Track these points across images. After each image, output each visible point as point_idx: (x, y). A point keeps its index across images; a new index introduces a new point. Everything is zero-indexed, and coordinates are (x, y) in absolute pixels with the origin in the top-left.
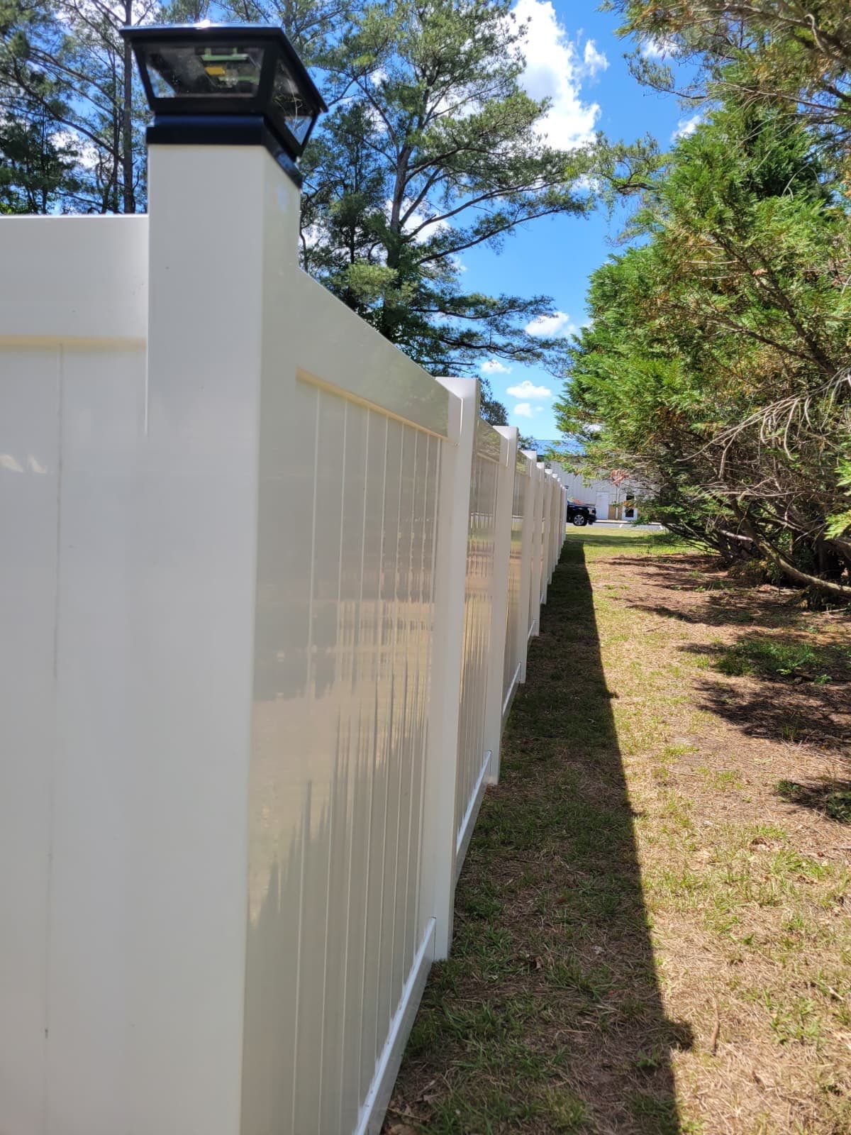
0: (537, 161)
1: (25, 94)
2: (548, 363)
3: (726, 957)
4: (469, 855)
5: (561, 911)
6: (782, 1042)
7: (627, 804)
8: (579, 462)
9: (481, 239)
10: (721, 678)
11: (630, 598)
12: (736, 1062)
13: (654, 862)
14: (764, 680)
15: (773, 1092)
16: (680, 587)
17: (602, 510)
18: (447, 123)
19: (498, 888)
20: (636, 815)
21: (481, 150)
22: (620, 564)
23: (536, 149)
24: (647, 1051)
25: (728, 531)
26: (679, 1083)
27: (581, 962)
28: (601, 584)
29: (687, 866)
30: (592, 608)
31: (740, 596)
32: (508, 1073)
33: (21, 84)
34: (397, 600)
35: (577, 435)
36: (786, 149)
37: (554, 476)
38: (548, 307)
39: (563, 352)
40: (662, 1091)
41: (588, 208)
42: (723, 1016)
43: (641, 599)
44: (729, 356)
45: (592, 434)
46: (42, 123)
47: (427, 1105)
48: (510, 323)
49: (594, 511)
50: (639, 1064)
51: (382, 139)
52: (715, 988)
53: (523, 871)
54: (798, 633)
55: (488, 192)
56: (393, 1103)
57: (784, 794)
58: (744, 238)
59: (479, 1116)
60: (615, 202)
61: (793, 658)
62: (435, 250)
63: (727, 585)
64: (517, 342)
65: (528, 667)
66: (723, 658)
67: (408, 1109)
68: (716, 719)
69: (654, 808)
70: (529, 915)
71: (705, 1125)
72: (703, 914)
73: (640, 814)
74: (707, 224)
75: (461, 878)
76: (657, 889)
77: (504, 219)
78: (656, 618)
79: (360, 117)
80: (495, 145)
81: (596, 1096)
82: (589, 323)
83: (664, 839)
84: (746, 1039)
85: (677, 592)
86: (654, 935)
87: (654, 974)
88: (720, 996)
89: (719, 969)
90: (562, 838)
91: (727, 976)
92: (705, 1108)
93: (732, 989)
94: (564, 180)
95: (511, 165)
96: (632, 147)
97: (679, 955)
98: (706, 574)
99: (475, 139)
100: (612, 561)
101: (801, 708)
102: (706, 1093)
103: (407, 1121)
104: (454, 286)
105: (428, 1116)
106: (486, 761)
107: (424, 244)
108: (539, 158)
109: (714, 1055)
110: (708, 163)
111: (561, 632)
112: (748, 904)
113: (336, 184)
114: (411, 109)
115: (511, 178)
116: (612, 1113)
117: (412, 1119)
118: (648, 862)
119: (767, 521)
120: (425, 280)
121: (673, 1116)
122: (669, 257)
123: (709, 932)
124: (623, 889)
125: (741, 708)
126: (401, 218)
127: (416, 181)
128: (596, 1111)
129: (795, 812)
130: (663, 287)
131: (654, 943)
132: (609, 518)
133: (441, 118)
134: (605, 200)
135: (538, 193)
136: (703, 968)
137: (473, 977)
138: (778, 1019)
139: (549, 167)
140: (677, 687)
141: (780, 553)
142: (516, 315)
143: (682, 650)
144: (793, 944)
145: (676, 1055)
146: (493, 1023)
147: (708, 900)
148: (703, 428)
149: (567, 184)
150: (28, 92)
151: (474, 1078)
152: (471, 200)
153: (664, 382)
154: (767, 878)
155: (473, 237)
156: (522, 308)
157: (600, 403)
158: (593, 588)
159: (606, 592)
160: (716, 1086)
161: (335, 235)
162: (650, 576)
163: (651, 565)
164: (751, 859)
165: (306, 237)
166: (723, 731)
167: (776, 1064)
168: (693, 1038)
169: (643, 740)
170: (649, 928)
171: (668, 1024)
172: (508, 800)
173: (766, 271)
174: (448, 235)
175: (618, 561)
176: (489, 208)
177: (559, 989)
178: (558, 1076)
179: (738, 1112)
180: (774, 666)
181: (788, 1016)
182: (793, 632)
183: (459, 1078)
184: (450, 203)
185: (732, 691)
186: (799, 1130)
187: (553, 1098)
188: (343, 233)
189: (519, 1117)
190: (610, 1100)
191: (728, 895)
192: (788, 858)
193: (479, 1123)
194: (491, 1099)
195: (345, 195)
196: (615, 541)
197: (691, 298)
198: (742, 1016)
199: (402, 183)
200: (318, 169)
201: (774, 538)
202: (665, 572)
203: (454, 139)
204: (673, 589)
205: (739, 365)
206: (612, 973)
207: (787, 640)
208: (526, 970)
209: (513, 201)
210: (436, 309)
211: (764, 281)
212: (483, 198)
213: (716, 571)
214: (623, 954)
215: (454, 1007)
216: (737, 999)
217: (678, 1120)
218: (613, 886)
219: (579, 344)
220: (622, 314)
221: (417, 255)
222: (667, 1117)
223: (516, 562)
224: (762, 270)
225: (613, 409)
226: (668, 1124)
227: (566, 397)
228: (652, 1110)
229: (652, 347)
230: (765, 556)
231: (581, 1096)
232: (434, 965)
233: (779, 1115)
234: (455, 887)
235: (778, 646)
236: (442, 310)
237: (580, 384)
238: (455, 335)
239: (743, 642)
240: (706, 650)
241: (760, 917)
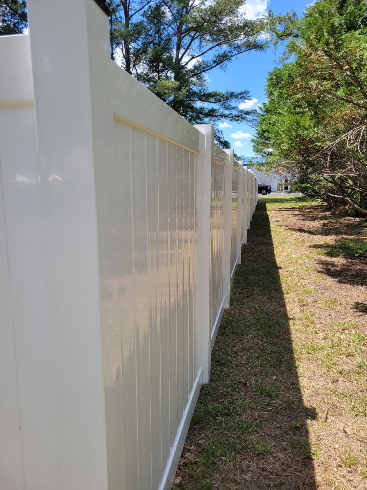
0: (241, 26)
1: (9, 10)
2: (249, 122)
3: (331, 379)
4: (217, 338)
5: (257, 361)
6: (356, 415)
7: (286, 315)
8: (263, 166)
9: (216, 65)
10: (328, 259)
11: (287, 225)
12: (335, 424)
13: (299, 339)
14: (347, 258)
15: (353, 437)
16: (309, 219)
17: (274, 187)
18: (199, 10)
19: (230, 352)
20: (290, 319)
21: (215, 22)
22: (282, 210)
23: (240, 20)
24: (296, 420)
25: (331, 194)
26: (310, 434)
27: (267, 383)
28: (274, 220)
29: (313, 341)
30: (270, 230)
31: (336, 222)
32: (235, 431)
33: (7, 5)
34: (184, 230)
35: (262, 153)
36: (358, 11)
37: (252, 172)
38: (248, 95)
39: (255, 116)
40: (303, 437)
41: (265, 47)
42: (330, 404)
43: (292, 226)
44: (332, 111)
45: (269, 153)
46: (18, 23)
47: (201, 444)
48: (231, 104)
49: (270, 188)
50: (293, 426)
51: (170, 20)
52: (326, 393)
53: (241, 345)
54: (362, 237)
55: (219, 42)
56: (186, 444)
57: (357, 308)
58: (339, 52)
59: (223, 449)
60: (277, 44)
61: (360, 249)
62: (196, 71)
63: (330, 218)
64: (234, 113)
65: (242, 257)
66: (329, 250)
67: (193, 446)
68: (326, 277)
69: (298, 316)
70: (244, 364)
71: (322, 452)
72: (321, 361)
73: (292, 319)
74: (321, 46)
75: (214, 348)
76: (300, 351)
77: (227, 55)
78: (299, 233)
79: (159, 10)
80: (221, 20)
81: (274, 440)
82: (266, 101)
83: (303, 329)
84: (340, 415)
85: (308, 222)
86: (299, 370)
87: (299, 387)
88: (328, 396)
89: (328, 385)
90: (258, 330)
91: (332, 388)
92: (322, 444)
93: (334, 393)
94: (254, 34)
95: (229, 29)
96: (285, 16)
97: (310, 379)
98: (321, 213)
99: (212, 17)
100: (279, 209)
101: (364, 270)
102: (323, 438)
103: (193, 452)
104: (205, 88)
105: (202, 449)
106: (224, 298)
107: (191, 69)
108: (242, 25)
109: (326, 422)
110: (321, 15)
111: (256, 242)
112: (341, 356)
113: (150, 43)
114: (182, 5)
115: (229, 35)
116: (281, 447)
117: (195, 451)
118: (296, 339)
119: (348, 188)
120: (192, 86)
121: (308, 448)
122: (303, 63)
123: (323, 369)
124: (285, 351)
125: (337, 271)
126: (180, 57)
127: (186, 39)
128: (274, 446)
129: (361, 316)
130: (300, 78)
131: (299, 374)
132: (277, 191)
133: (196, 9)
134: (273, 43)
135: (242, 42)
136: (320, 384)
137: (219, 390)
138: (354, 406)
139: (247, 29)
140: (308, 263)
141: (354, 202)
142: (234, 100)
143: (310, 247)
144: (361, 373)
145: (309, 422)
146: (229, 410)
147: (323, 355)
148: (320, 145)
149: (255, 36)
150: (11, 9)
151: (221, 433)
152: (211, 47)
153: (301, 125)
154: (349, 345)
155: (213, 64)
156: (236, 97)
157: (272, 137)
158: (270, 222)
159: (276, 223)
160: (327, 435)
161: (150, 67)
162: (296, 215)
163: (296, 210)
164: (342, 337)
165: (138, 69)
166: (329, 281)
167: (354, 425)
168: (317, 414)
169: (293, 287)
170: (296, 368)
171: (305, 409)
172: (234, 314)
173: (349, 67)
174: (201, 64)
175: (281, 209)
176: (220, 50)
177: (257, 395)
178: (257, 432)
179: (337, 446)
180: (352, 252)
181: (359, 404)
182: (360, 237)
183: (215, 433)
184: (202, 49)
185: (333, 264)
186: (364, 454)
187: (255, 441)
188: (154, 66)
189: (241, 450)
190: (280, 441)
191: (332, 353)
192: (358, 336)
193: (223, 452)
194: (228, 442)
195: (154, 48)
196: (280, 200)
197: (313, 83)
198: (338, 405)
199: (180, 40)
200: (141, 37)
201: (352, 196)
202: (302, 213)
203: (202, 18)
204: (306, 220)
205: (336, 115)
206: (281, 387)
207: (358, 241)
208: (243, 387)
209: (230, 46)
210: (197, 99)
211: (348, 73)
212: (217, 45)
213: (326, 212)
214: (285, 379)
215: (212, 403)
216: (336, 397)
217: (310, 450)
218: (280, 350)
219: (262, 111)
220: (281, 93)
221: (187, 74)
222: (305, 449)
223: (235, 211)
224: (347, 67)
225: (277, 139)
226: (306, 451)
227: (257, 136)
228: (299, 445)
229: (295, 109)
230: (348, 204)
231: (267, 440)
232: (203, 385)
233: (355, 447)
234: (211, 352)
235: (353, 244)
236: (200, 99)
237: (262, 129)
238: (206, 111)
239: (338, 242)
240: (321, 247)
241: (346, 362)
